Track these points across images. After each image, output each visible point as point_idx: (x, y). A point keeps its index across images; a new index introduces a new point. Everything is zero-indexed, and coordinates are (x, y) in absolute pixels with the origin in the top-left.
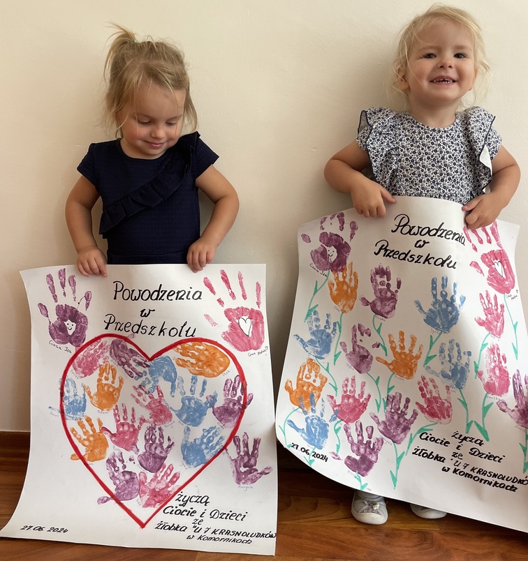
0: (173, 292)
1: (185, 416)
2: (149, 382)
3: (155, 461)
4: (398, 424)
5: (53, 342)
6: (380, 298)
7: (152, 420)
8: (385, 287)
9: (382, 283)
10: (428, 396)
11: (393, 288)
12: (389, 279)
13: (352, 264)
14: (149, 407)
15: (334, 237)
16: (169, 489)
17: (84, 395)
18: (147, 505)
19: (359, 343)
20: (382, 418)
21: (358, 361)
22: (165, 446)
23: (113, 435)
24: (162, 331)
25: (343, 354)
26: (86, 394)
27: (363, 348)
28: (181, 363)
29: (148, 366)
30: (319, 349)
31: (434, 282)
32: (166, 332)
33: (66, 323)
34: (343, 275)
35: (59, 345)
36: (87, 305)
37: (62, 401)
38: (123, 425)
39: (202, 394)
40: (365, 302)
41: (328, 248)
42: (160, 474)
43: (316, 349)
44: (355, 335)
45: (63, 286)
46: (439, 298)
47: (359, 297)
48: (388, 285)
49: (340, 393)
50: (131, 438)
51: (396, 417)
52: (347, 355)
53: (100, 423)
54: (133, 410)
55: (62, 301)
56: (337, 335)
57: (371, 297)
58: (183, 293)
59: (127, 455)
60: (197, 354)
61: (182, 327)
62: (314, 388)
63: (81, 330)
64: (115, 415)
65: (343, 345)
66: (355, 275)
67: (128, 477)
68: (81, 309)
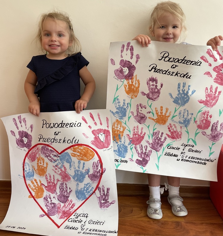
0: (68, 124)
1: (76, 178)
2: (60, 164)
3: (64, 198)
5: (18, 147)
7: (62, 180)
14: (60, 174)
16: (71, 211)
17: (33, 170)
18: (61, 218)
22: (68, 191)
23: (46, 187)
24: (64, 141)
26: (33, 169)
28: (73, 155)
29: (59, 157)
32: (66, 141)
33: (23, 139)
35: (21, 148)
36: (32, 130)
37: (24, 172)
38: (50, 182)
39: (83, 169)
42: (67, 204)
45: (21, 122)
50: (53, 188)
53: (40, 182)
54: (54, 176)
55: (21, 129)
58: (72, 124)
59: (52, 195)
60: (80, 151)
61: (73, 139)
63: (30, 141)
64: (46, 178)
67: (53, 205)
68: (29, 132)
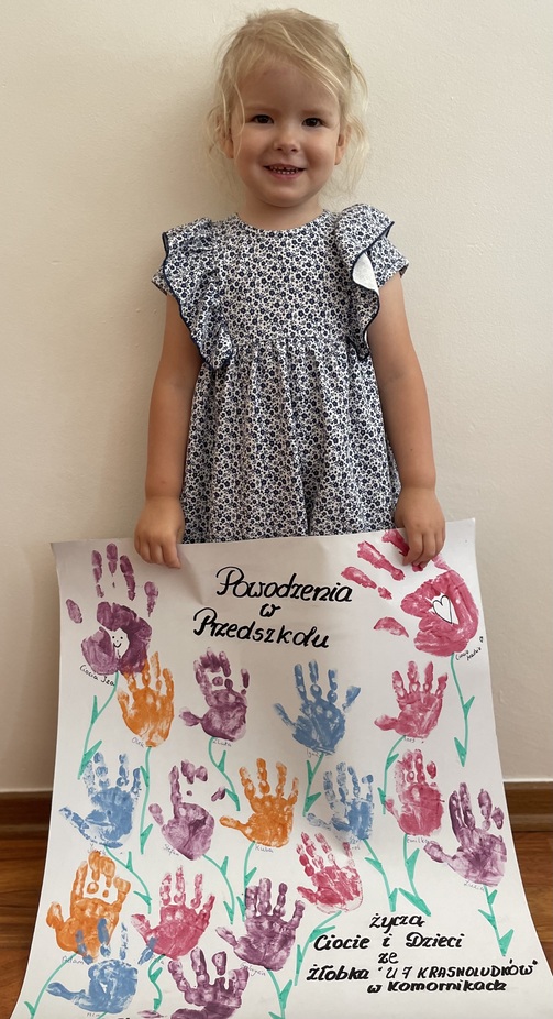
4: (272, 935)
6: (216, 707)
8: (223, 687)
9: (217, 682)
10: (317, 870)
11: (238, 686)
12: (227, 673)
13: (156, 655)
15: (121, 612)
19: (185, 799)
20: (240, 931)
21: (185, 834)
25: (157, 828)
27: (194, 807)
30: (110, 829)
31: (298, 672)
34: (143, 677)
40: (191, 719)
41: (111, 633)
43: (105, 828)
44: (177, 786)
46: (310, 697)
47: (177, 713)
48: (229, 683)
49: (157, 905)
51: (265, 924)
52: (163, 829)
56: (142, 794)
57: (201, 709)
62: (106, 907)
65: (156, 810)
66: (166, 674)
